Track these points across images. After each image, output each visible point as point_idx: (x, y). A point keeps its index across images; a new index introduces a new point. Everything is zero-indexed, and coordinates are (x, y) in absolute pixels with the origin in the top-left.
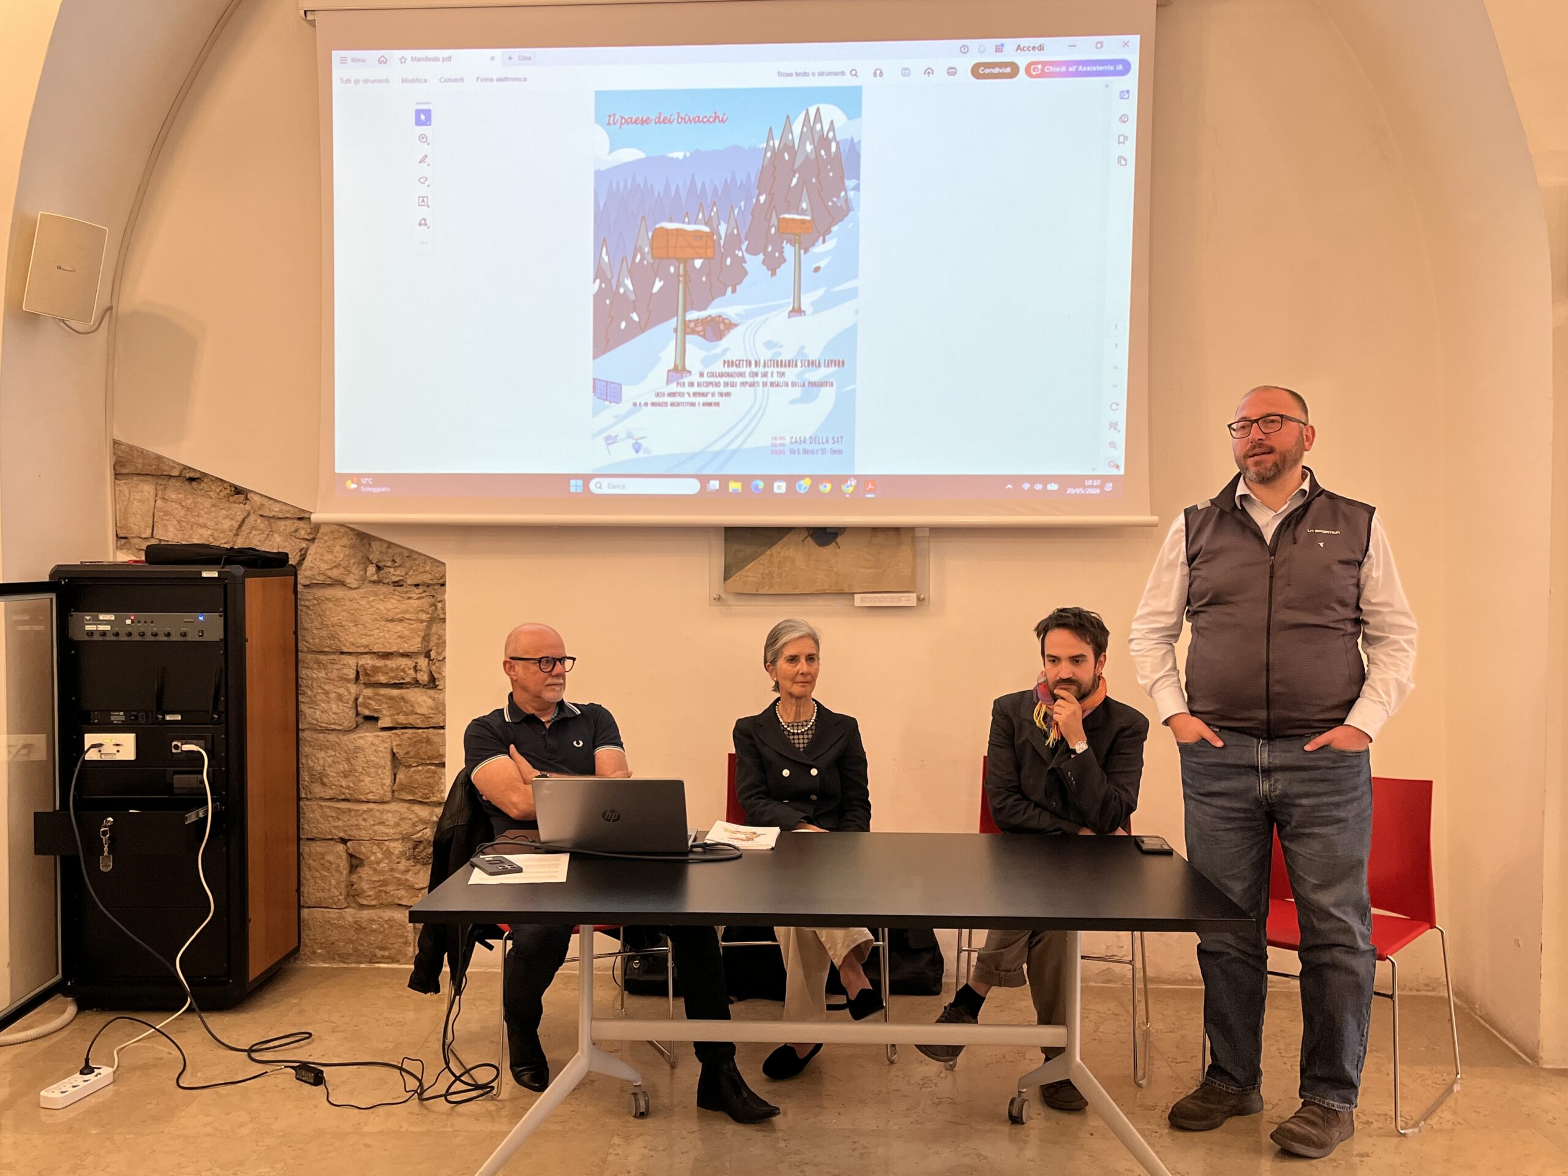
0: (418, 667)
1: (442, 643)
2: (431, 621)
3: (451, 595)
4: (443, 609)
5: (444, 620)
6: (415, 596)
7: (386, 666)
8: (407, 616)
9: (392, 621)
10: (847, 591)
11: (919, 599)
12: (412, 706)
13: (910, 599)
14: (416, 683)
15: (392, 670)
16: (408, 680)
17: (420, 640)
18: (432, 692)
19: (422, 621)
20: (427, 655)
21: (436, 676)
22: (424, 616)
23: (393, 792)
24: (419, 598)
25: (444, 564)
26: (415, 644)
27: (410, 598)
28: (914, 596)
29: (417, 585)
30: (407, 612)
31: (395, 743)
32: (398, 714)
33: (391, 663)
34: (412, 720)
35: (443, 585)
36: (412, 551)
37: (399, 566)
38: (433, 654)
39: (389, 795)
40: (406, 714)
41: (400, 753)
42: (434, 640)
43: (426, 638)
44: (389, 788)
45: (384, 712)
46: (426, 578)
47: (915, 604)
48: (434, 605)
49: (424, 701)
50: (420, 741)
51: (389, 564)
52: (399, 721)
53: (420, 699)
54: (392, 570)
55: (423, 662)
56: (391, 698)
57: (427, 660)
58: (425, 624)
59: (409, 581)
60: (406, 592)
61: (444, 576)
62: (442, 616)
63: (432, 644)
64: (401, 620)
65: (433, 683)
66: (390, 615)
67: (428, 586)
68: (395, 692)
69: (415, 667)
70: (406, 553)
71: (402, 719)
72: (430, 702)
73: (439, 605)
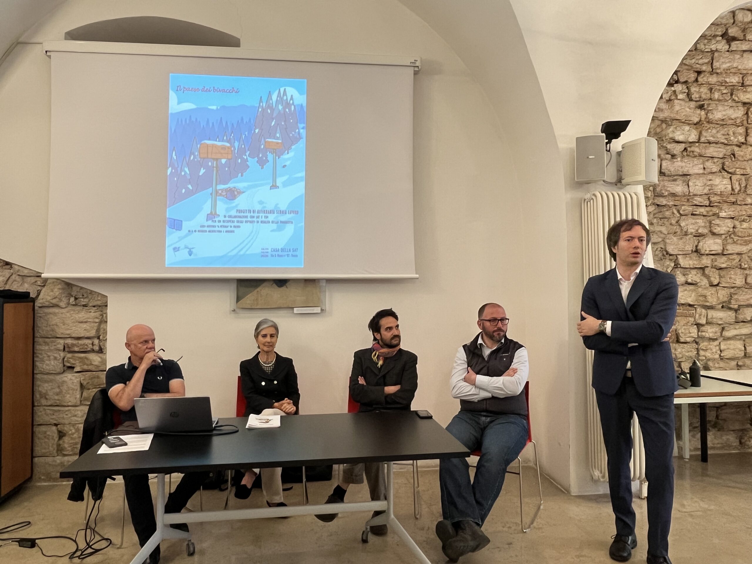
0: (94, 344)
1: (105, 333)
2: (100, 323)
3: (110, 310)
4: (106, 317)
5: (106, 322)
6: (93, 311)
7: (78, 343)
8: (89, 320)
9: (82, 322)
10: (291, 306)
11: (322, 310)
12: (91, 361)
13: (318, 310)
14: (93, 351)
15: (81, 345)
16: (89, 349)
17: (95, 331)
18: (100, 355)
19: (96, 323)
20: (99, 338)
21: (102, 347)
22: (97, 320)
23: (81, 401)
24: (94, 312)
25: (107, 297)
26: (93, 333)
27: (91, 312)
28: (319, 308)
29: (94, 306)
30: (89, 318)
31: (82, 379)
32: (84, 365)
33: (81, 342)
34: (90, 368)
35: (107, 306)
36: (92, 291)
37: (86, 298)
38: (101, 337)
39: (79, 403)
40: (87, 365)
41: (85, 383)
42: (102, 330)
43: (98, 330)
44: (79, 400)
45: (77, 364)
46: (99, 303)
47: (320, 312)
48: (102, 315)
49: (96, 359)
50: (94, 378)
51: (81, 297)
52: (84, 368)
53: (95, 358)
54: (82, 300)
55: (96, 341)
56: (80, 358)
57: (98, 340)
58: (97, 324)
59: (91, 305)
60: (88, 310)
61: (107, 302)
62: (106, 320)
63: (101, 333)
64: (86, 322)
65: (101, 351)
66: (81, 320)
67: (100, 306)
68: (82, 355)
69: (93, 343)
70: (89, 292)
71: (86, 367)
72: (99, 359)
73: (105, 315)
